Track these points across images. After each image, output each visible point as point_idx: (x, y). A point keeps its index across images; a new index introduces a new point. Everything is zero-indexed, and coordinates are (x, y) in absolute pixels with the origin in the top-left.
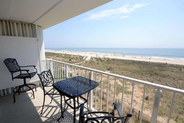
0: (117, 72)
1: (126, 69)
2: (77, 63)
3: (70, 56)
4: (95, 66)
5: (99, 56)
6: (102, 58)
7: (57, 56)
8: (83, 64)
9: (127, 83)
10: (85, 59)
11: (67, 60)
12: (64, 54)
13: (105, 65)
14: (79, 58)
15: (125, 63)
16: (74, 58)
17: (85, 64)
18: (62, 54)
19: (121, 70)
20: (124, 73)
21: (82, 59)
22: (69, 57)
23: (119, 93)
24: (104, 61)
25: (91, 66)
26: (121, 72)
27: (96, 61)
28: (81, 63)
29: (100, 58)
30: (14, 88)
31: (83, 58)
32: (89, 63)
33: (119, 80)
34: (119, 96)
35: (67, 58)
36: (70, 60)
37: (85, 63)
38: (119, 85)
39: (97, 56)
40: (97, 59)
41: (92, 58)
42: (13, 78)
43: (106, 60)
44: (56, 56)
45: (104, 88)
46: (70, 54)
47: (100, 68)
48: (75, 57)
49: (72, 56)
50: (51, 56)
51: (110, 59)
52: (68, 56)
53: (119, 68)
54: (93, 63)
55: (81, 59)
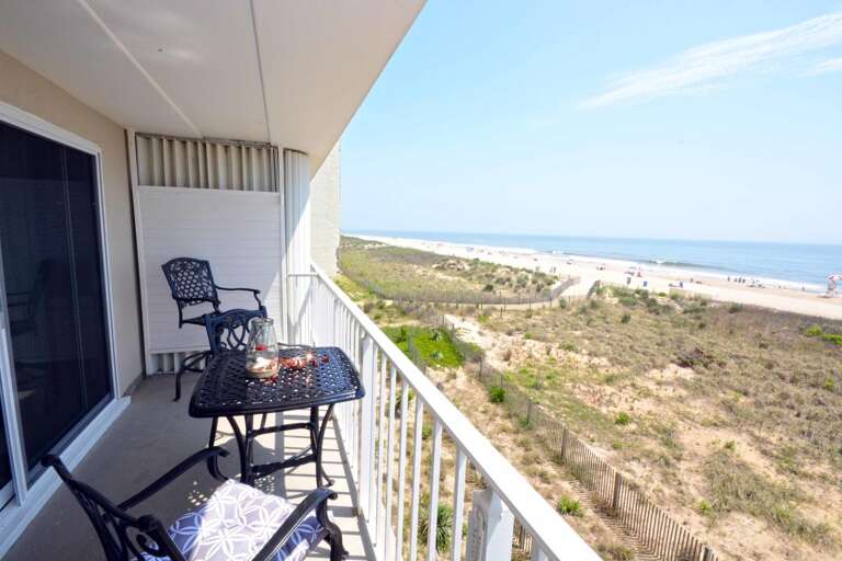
0: (750, 384)
1: (817, 375)
2: (519, 303)
3: (493, 271)
4: (608, 331)
5: (645, 284)
6: (662, 295)
7: (437, 268)
8: (547, 312)
9: (807, 469)
10: (560, 291)
11: (478, 286)
12: (467, 261)
13: (672, 333)
14: (529, 283)
15: (825, 340)
16: (508, 280)
17: (553, 313)
18: (459, 260)
19: (782, 378)
20: (801, 403)
21: (546, 287)
22: (487, 276)
23: (729, 511)
24: (667, 308)
25: (581, 329)
26: (777, 393)
27: (621, 305)
28: (535, 306)
29: (645, 295)
30: (187, 356)
31: (549, 284)
32: (574, 310)
33: (752, 434)
34: (726, 529)
35: (480, 277)
36: (489, 288)
37: (554, 310)
38: (743, 466)
39: (629, 282)
40: (626, 298)
41: (597, 289)
42: (182, 322)
43: (681, 305)
44: (434, 266)
45: (634, 458)
46: (496, 263)
47: (631, 347)
48: (514, 278)
49: (501, 273)
50: (415, 266)
51: (713, 305)
52: (483, 271)
53: (770, 366)
54: (598, 313)
55: (538, 290)
